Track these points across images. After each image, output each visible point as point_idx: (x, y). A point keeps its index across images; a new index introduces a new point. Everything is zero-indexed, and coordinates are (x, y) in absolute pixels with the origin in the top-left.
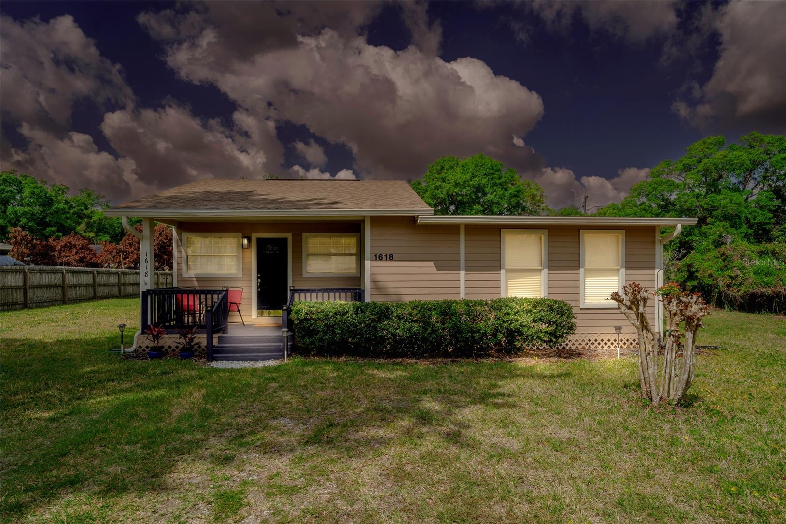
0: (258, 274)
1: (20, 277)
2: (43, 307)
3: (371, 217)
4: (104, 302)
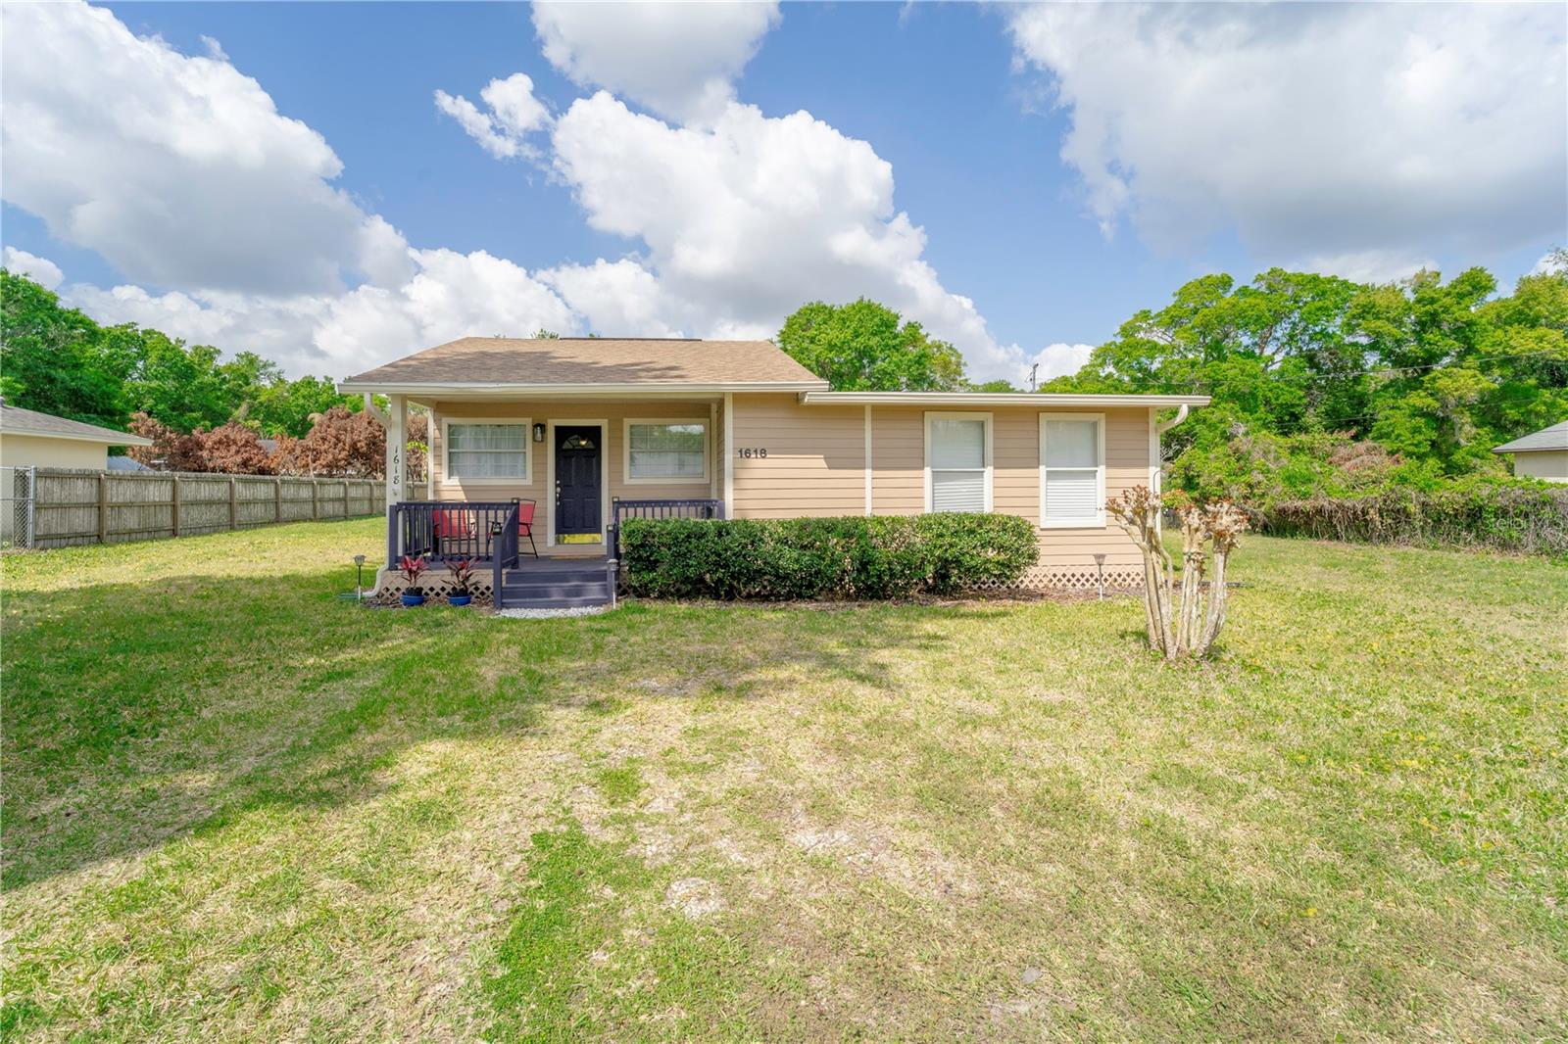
0: (557, 479)
1: (167, 488)
2: (200, 534)
3: (734, 394)
4: (294, 526)
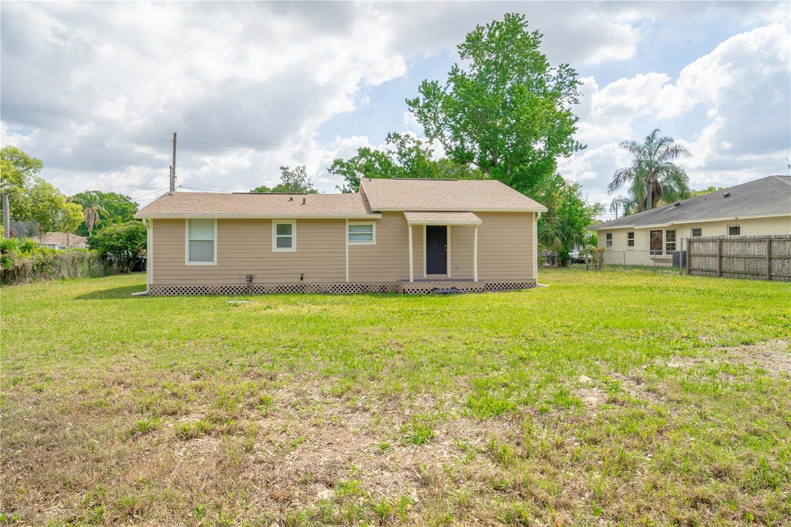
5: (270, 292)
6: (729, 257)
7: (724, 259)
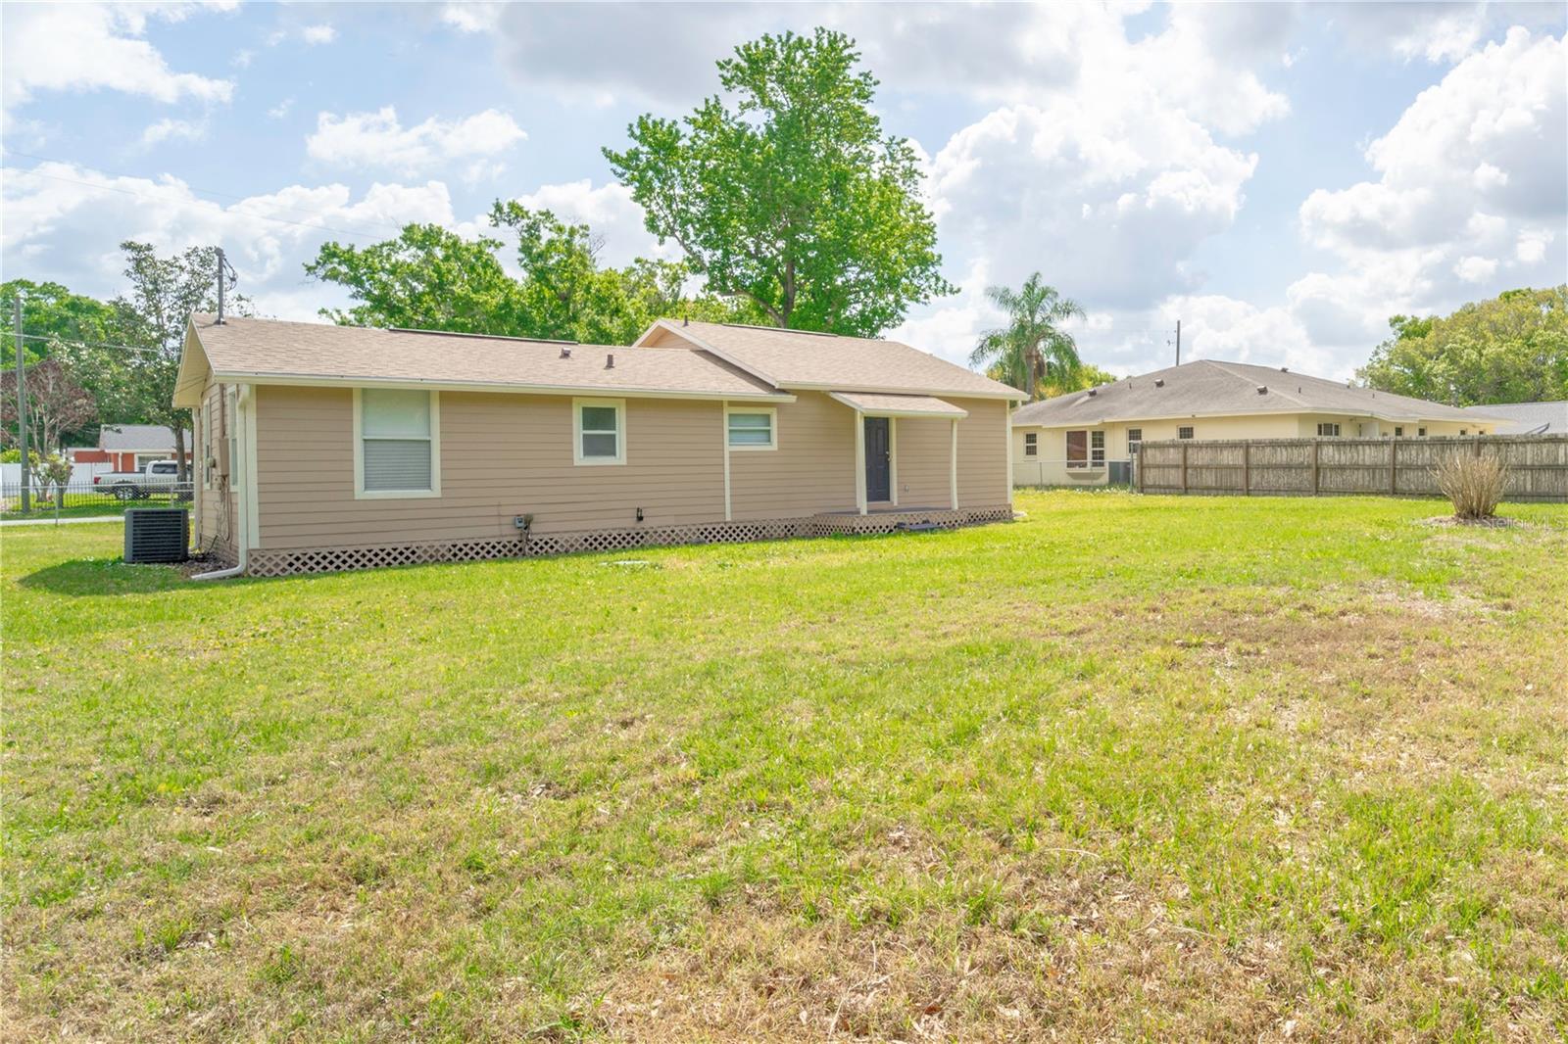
5: (572, 550)
6: (1195, 468)
7: (1190, 471)
